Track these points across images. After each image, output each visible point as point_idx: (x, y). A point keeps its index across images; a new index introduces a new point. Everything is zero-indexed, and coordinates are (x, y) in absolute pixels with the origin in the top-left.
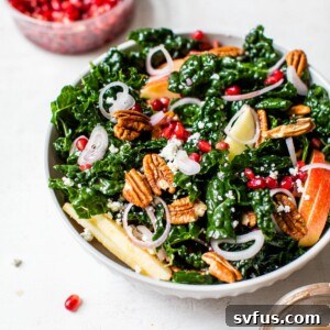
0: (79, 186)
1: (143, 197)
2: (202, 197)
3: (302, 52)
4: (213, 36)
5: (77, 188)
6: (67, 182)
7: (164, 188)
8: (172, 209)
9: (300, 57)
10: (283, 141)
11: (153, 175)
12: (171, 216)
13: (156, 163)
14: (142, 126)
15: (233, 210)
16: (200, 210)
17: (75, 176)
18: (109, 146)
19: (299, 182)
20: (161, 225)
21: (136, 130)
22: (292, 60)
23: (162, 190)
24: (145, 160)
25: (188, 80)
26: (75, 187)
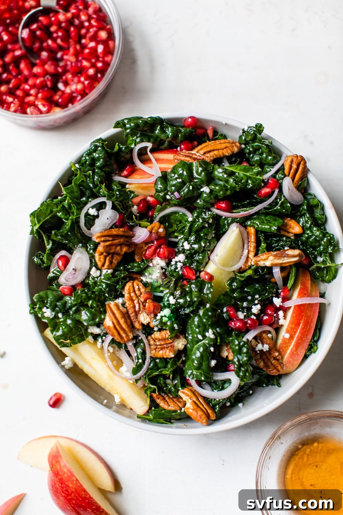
0: (60, 315)
1: (124, 335)
2: (182, 332)
3: (302, 159)
4: (208, 121)
5: (58, 318)
6: (48, 313)
7: (145, 322)
8: (152, 342)
9: (298, 165)
10: (270, 269)
11: (134, 307)
12: (151, 350)
13: (137, 292)
14: (125, 249)
15: (212, 349)
16: (180, 344)
17: (56, 306)
18: (90, 269)
19: (281, 313)
20: (140, 361)
21: (118, 254)
22: (291, 167)
23: (143, 325)
24: (127, 288)
25: (176, 194)
26: (56, 317)
